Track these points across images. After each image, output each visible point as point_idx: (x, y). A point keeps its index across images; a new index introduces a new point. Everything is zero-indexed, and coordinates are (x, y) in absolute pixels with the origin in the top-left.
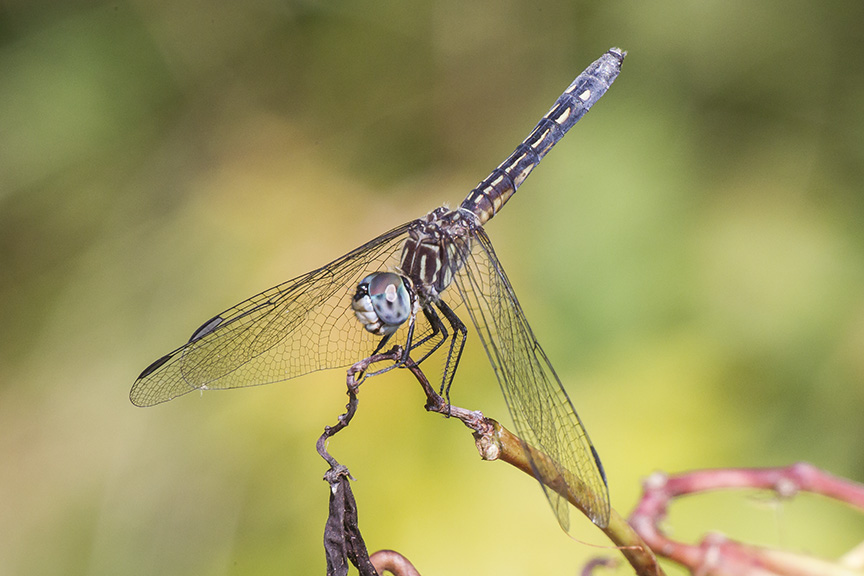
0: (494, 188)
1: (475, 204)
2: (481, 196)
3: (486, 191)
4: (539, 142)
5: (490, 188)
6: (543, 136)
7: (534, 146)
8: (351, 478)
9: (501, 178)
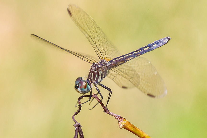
0: (119, 59)
1: (112, 62)
2: (115, 60)
3: (117, 59)
4: (137, 52)
5: (118, 59)
6: (139, 51)
7: (135, 53)
8: (81, 126)
9: (122, 58)
